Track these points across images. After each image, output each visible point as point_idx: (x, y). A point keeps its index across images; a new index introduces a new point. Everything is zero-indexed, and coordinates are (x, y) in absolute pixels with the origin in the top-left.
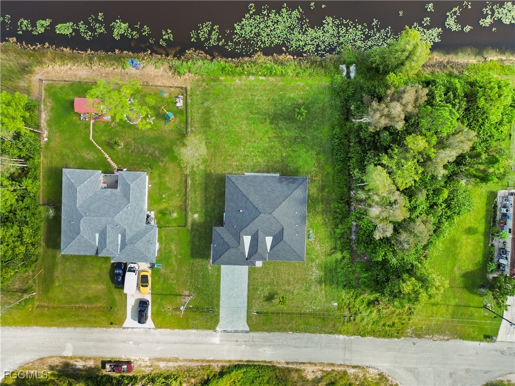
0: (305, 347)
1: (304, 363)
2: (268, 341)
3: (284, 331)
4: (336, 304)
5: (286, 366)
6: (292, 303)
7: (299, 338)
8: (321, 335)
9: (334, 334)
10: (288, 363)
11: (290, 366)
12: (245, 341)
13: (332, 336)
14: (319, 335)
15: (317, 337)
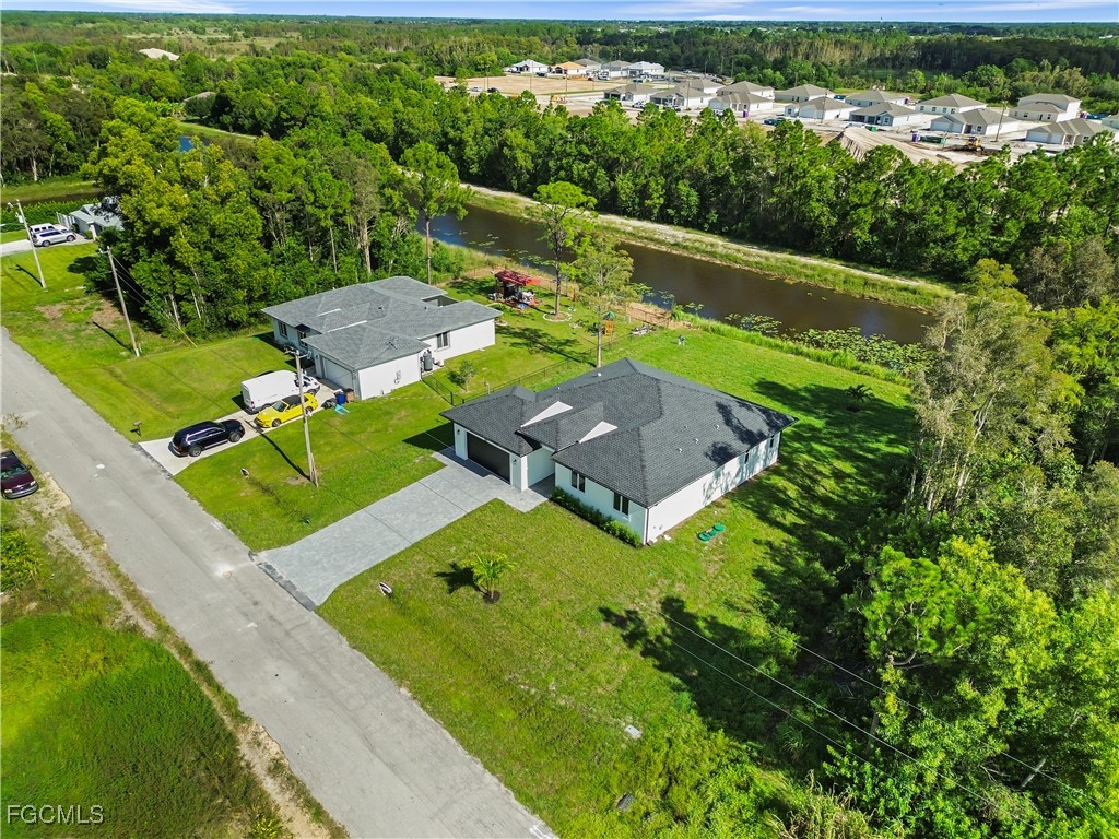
0: (392, 767)
1: (318, 813)
2: (322, 660)
3: (392, 674)
4: (635, 733)
5: (259, 770)
6: (502, 628)
7: (411, 725)
8: (488, 775)
9: (535, 810)
10: (276, 768)
11: (270, 785)
12: (271, 618)
13: (521, 812)
14: (480, 767)
15: (464, 767)
